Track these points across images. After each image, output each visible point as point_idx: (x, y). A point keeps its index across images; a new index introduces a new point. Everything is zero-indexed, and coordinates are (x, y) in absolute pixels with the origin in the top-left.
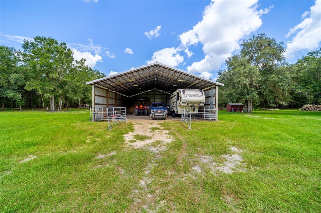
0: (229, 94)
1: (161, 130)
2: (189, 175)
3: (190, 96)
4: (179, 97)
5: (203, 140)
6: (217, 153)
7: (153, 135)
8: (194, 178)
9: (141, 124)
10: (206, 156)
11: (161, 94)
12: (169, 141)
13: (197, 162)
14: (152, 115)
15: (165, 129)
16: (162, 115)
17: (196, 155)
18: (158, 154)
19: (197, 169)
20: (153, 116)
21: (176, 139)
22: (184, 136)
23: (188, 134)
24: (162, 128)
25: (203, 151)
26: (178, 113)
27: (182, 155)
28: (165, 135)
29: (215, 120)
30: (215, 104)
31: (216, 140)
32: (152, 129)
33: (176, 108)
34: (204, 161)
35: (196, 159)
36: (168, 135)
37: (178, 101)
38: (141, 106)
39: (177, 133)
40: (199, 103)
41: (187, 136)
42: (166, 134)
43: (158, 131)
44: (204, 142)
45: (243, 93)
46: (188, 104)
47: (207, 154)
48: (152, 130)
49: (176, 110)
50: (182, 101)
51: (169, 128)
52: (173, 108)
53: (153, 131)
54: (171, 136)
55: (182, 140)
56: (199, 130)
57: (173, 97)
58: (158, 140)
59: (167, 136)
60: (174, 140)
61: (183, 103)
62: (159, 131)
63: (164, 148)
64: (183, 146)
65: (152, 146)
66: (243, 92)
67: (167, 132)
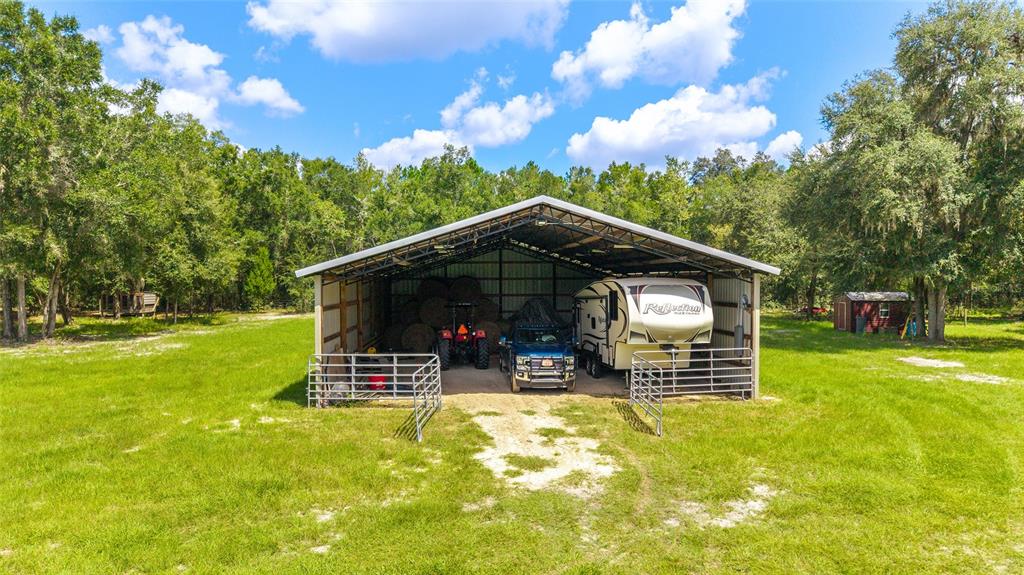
0: (839, 261)
1: (572, 439)
2: (658, 530)
3: (661, 311)
4: (619, 311)
5: (694, 467)
6: (718, 497)
7: (556, 455)
8: (667, 533)
9: (495, 414)
10: (694, 504)
11: (531, 259)
12: (607, 471)
13: (674, 512)
14: (523, 376)
15: (583, 434)
16: (559, 377)
17: (672, 501)
18: (589, 500)
19: (673, 523)
20: (526, 378)
21: (624, 466)
22: (643, 458)
23: (654, 450)
24: (571, 430)
25: (689, 495)
26: (616, 367)
27: (643, 502)
28: (590, 454)
29: (748, 395)
30: (750, 337)
31: (727, 470)
32: (546, 436)
33: (608, 346)
34: (688, 511)
35: (672, 508)
36: (598, 456)
37: (617, 325)
38: (462, 330)
39: (624, 447)
40: (691, 334)
41: (651, 458)
42: (592, 451)
43: (566, 443)
44: (693, 474)
45: (897, 257)
46: (650, 341)
47: (695, 500)
48: (545, 439)
49: (604, 351)
50: (631, 328)
51: (595, 430)
52: (595, 341)
53: (550, 440)
54: (609, 459)
55: (641, 469)
56: (688, 438)
57: (594, 298)
58: (577, 468)
59: (598, 459)
60: (620, 469)
61: (633, 334)
62: (569, 440)
63: (601, 489)
64: (642, 485)
65: (570, 484)
66: (898, 252)
67: (594, 444)
